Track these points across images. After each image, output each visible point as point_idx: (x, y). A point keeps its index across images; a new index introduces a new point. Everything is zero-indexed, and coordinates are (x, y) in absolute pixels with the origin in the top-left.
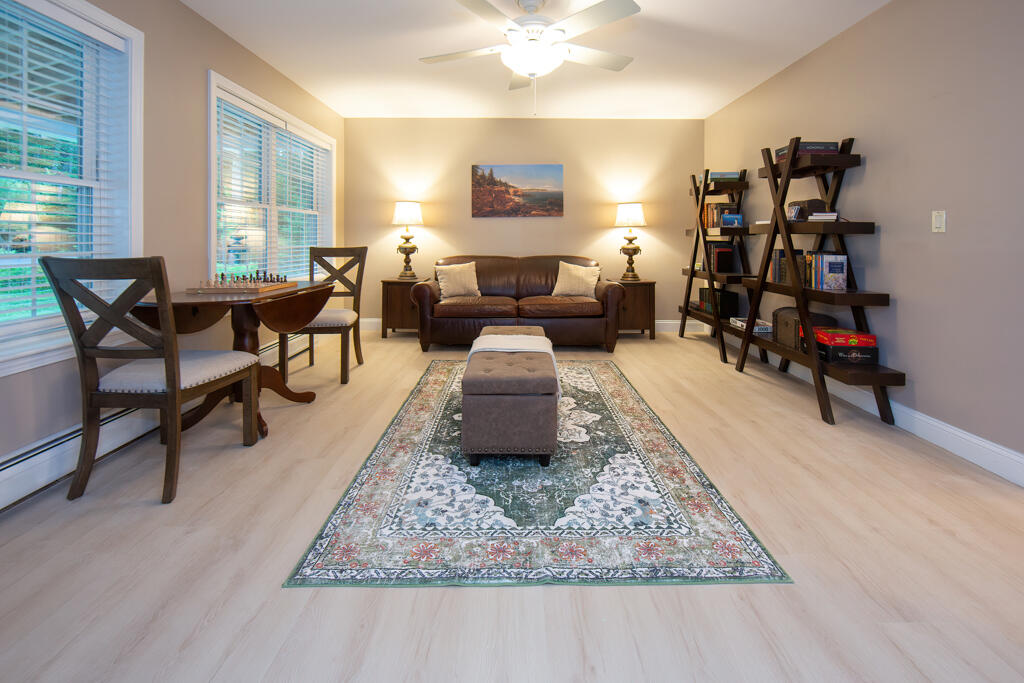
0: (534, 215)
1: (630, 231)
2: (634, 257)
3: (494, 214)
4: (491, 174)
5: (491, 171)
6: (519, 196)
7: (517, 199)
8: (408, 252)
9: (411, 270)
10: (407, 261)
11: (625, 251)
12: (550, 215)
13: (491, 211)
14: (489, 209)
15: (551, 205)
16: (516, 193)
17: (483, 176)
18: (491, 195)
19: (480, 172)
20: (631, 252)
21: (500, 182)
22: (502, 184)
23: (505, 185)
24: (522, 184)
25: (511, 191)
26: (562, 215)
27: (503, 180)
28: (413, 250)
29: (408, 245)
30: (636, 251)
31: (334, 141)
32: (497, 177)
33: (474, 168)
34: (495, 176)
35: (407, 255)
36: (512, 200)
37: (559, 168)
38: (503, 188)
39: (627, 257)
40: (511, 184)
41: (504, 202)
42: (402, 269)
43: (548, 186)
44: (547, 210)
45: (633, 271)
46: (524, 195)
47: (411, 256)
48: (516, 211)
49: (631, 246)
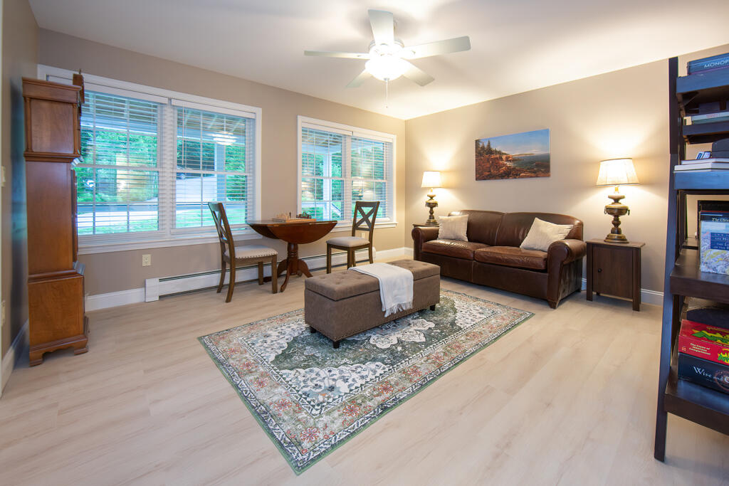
0: (523, 177)
1: (617, 190)
2: (621, 218)
3: (491, 177)
4: (489, 145)
5: (489, 143)
6: (510, 161)
7: (508, 164)
8: (432, 206)
9: (433, 218)
10: (431, 212)
11: (609, 210)
12: (537, 176)
13: (488, 175)
14: (488, 173)
15: (538, 167)
16: (507, 159)
17: (483, 148)
18: (488, 162)
19: (481, 145)
20: (617, 212)
21: (496, 151)
22: (496, 152)
23: (500, 153)
24: (513, 151)
25: (504, 157)
26: (549, 176)
27: (498, 150)
28: (435, 205)
29: (432, 201)
30: (623, 211)
31: (394, 137)
32: (493, 148)
33: (477, 142)
34: (492, 146)
35: (432, 208)
36: (504, 165)
37: (546, 133)
38: (498, 156)
39: (612, 218)
40: (504, 152)
41: (498, 167)
42: (428, 218)
43: (535, 150)
44: (535, 172)
45: (619, 232)
46: (514, 160)
47: (434, 209)
48: (508, 174)
49: (617, 206)
